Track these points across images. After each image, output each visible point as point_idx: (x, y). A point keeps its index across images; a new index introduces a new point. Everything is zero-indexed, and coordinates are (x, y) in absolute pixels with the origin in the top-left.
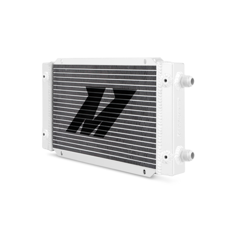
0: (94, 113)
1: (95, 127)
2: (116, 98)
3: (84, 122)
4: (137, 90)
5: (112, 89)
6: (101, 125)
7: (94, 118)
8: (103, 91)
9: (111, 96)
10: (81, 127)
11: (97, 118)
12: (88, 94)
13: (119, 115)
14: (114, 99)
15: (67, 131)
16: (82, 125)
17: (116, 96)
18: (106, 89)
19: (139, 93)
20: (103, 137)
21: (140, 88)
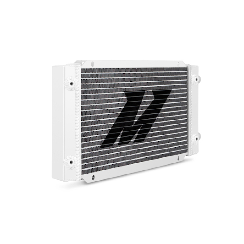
0: (134, 118)
1: (135, 133)
2: (155, 99)
3: (123, 131)
4: (173, 89)
5: (152, 91)
6: (141, 128)
7: (134, 123)
8: (143, 93)
9: (151, 98)
10: (119, 137)
11: (137, 123)
12: (127, 99)
13: (158, 114)
14: (153, 100)
15: (101, 147)
16: (121, 134)
17: (155, 97)
18: (146, 91)
19: (174, 92)
20: (143, 140)
21: (175, 87)
